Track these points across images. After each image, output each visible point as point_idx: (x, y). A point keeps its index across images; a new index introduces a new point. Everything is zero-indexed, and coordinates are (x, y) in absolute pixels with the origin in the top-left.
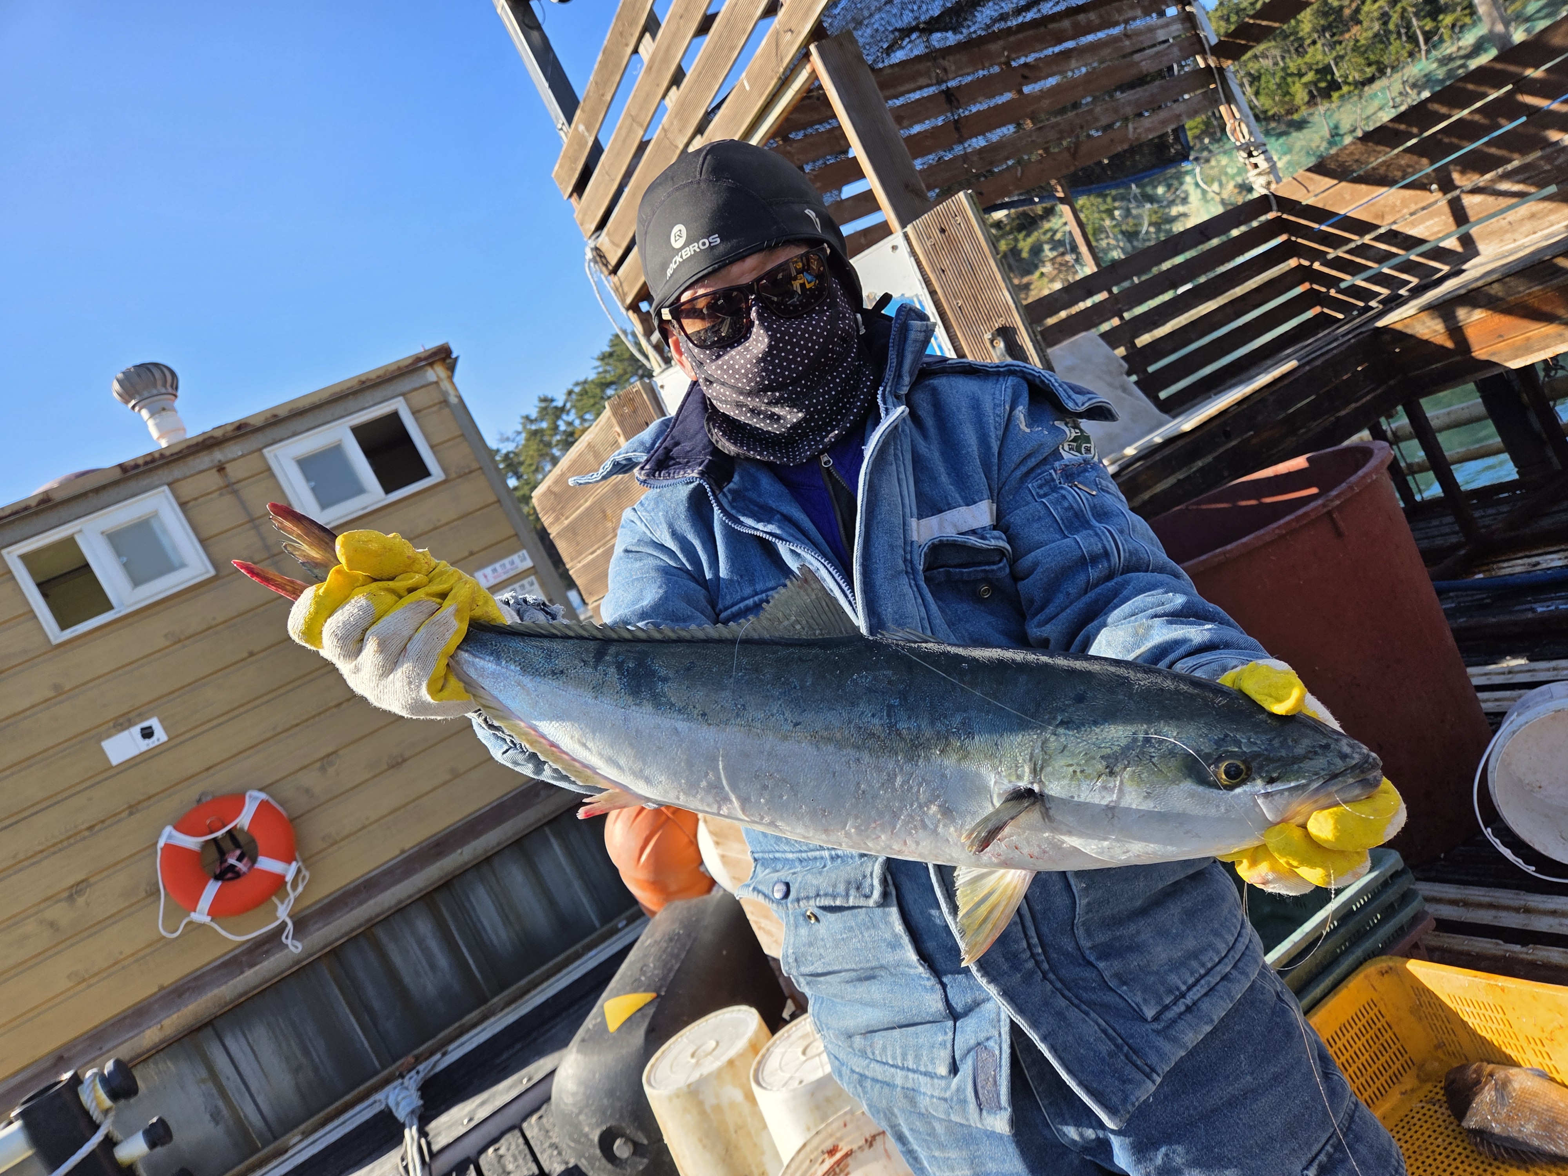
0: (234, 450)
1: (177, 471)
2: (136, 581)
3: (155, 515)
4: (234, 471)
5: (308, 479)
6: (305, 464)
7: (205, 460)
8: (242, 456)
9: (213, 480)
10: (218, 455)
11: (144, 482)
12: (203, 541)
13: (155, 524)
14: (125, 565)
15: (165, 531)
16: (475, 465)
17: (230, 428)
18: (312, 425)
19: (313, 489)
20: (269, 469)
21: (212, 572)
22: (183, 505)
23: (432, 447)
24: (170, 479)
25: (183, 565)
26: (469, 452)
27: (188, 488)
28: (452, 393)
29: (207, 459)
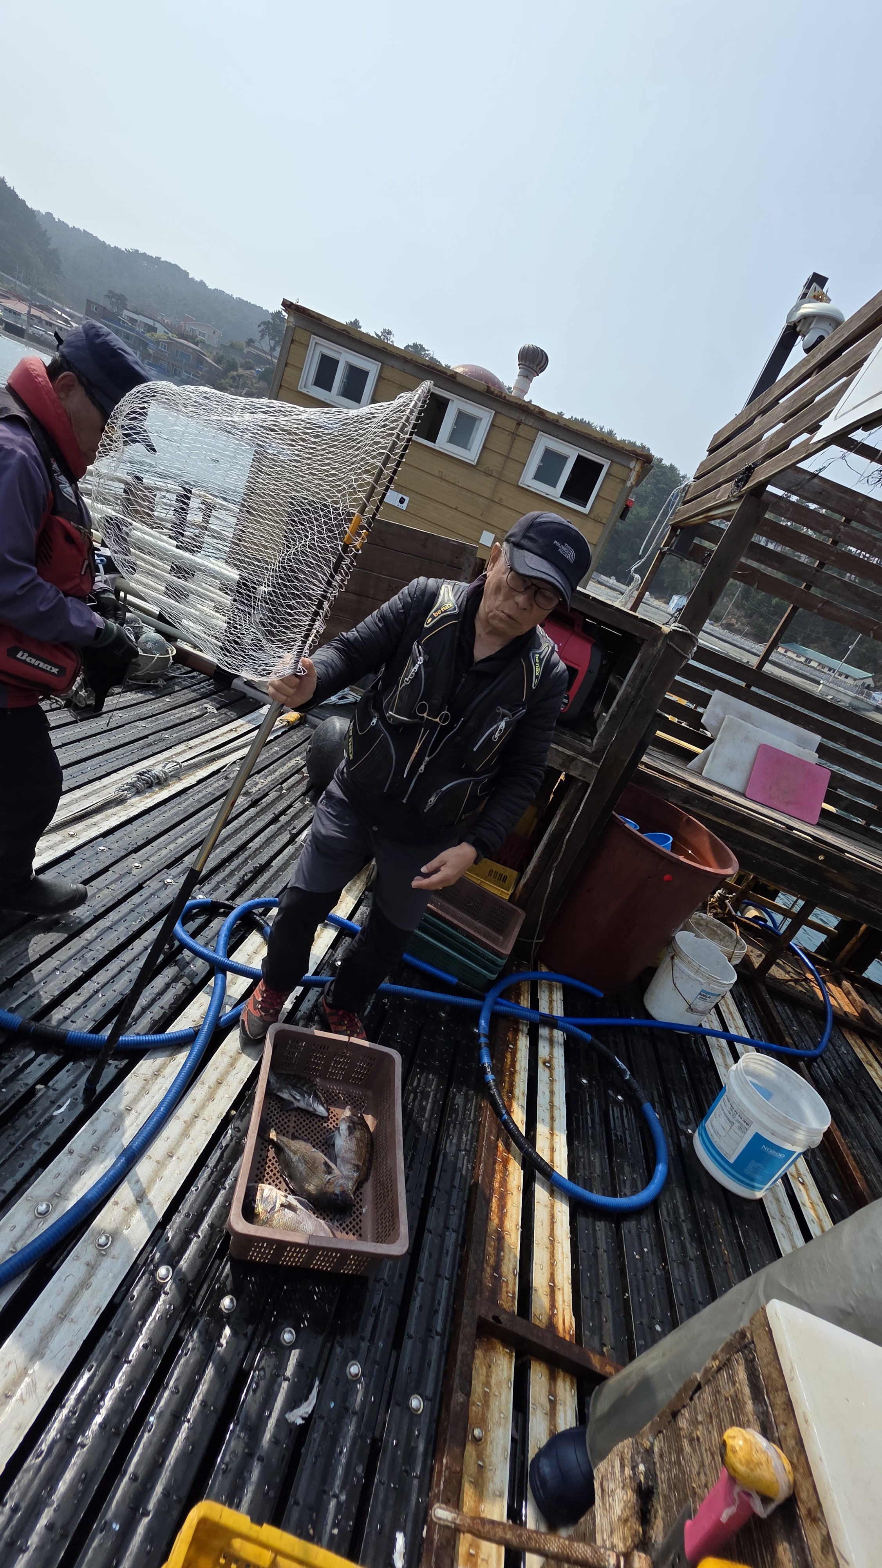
0: (530, 421)
1: (504, 410)
2: (451, 440)
3: (481, 419)
4: (523, 431)
5: (542, 461)
6: (548, 452)
7: (516, 415)
8: (531, 426)
9: (511, 425)
10: (523, 418)
11: (489, 402)
12: (484, 447)
13: (477, 422)
14: (454, 430)
15: (477, 430)
16: (604, 521)
17: (537, 410)
18: (566, 439)
19: (540, 467)
20: (534, 442)
21: (475, 464)
22: (493, 425)
23: (597, 496)
24: (499, 410)
25: (470, 450)
26: (609, 512)
27: (501, 420)
28: (632, 480)
29: (518, 415)
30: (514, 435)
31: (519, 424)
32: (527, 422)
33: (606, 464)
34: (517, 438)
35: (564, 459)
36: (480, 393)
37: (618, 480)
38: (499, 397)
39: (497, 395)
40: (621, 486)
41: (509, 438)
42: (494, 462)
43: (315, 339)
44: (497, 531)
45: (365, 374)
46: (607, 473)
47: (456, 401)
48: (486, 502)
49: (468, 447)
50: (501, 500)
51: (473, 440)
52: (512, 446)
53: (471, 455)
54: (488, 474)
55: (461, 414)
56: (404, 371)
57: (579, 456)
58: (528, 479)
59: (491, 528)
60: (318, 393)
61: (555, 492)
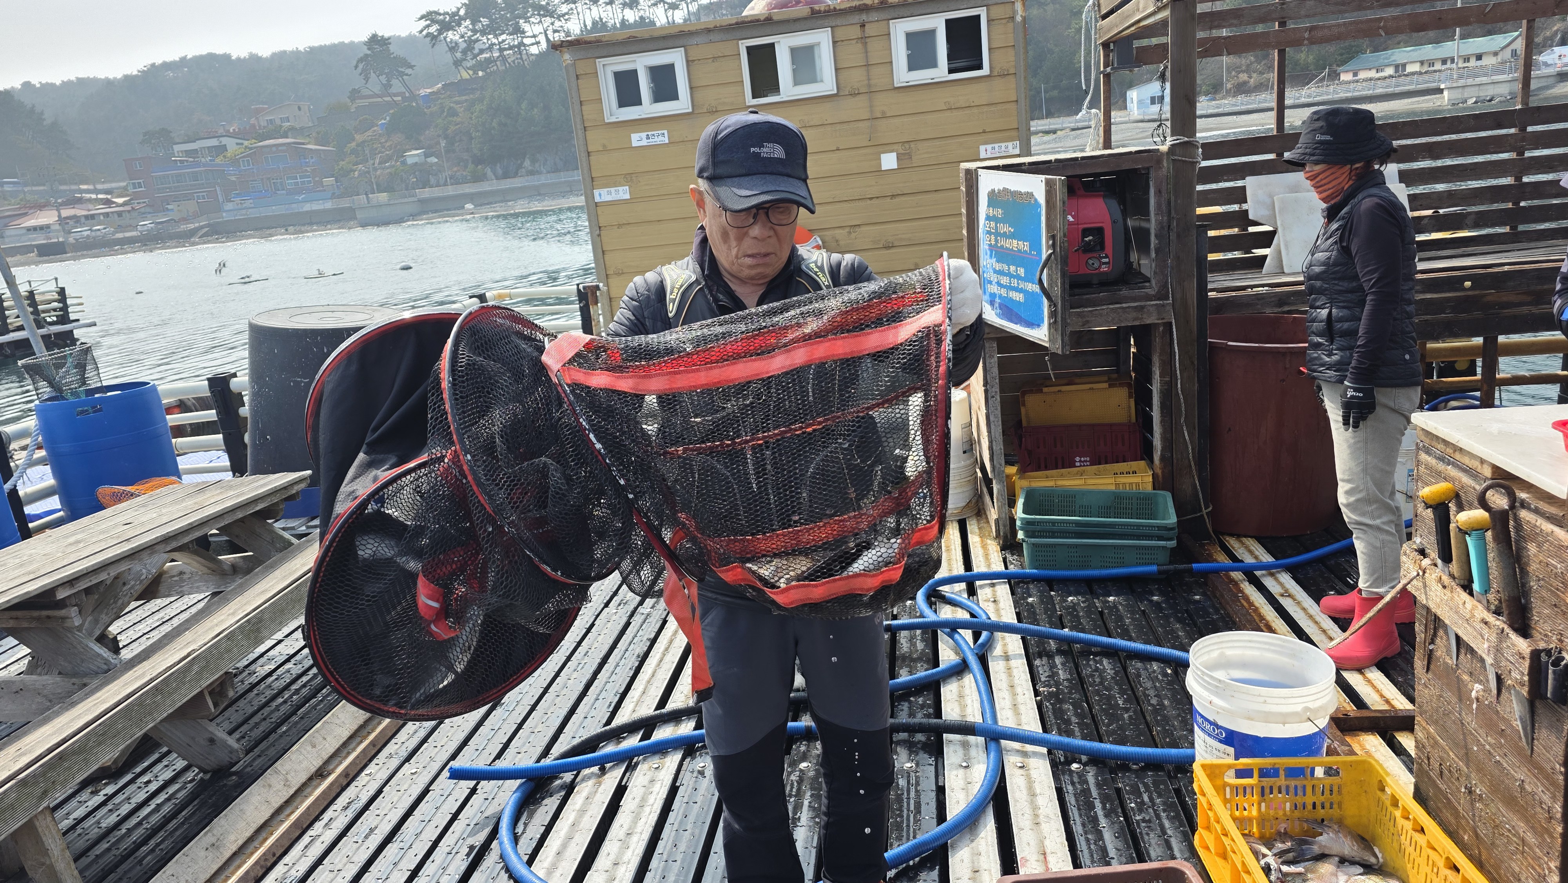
0: (874, 16)
1: (839, 21)
3: (819, 44)
4: (870, 30)
5: (908, 49)
7: (856, 18)
8: (877, 21)
9: (855, 32)
10: (864, 17)
11: (820, 22)
12: (837, 70)
13: (816, 49)
14: (794, 70)
15: (820, 57)
16: (1012, 71)
18: (924, 12)
19: (908, 56)
21: (835, 92)
22: (835, 43)
23: (990, 49)
24: (834, 24)
25: (822, 81)
26: (1013, 59)
27: (841, 33)
28: (1020, 12)
29: (857, 17)
30: (863, 40)
31: (863, 26)
32: (871, 19)
33: (983, 13)
34: (868, 40)
35: (931, 34)
36: (805, 19)
37: (1004, 21)
38: (829, 12)
39: (825, 12)
40: (1011, 25)
41: (860, 45)
42: (856, 78)
43: (600, 62)
44: (895, 147)
45: (670, 68)
46: (989, 21)
47: (782, 41)
48: (867, 123)
49: (819, 79)
50: (883, 112)
51: (821, 69)
52: (866, 52)
53: (827, 84)
54: (853, 95)
55: (794, 52)
56: (711, 42)
57: (947, 21)
58: (903, 75)
59: (887, 147)
60: (631, 113)
61: (941, 71)
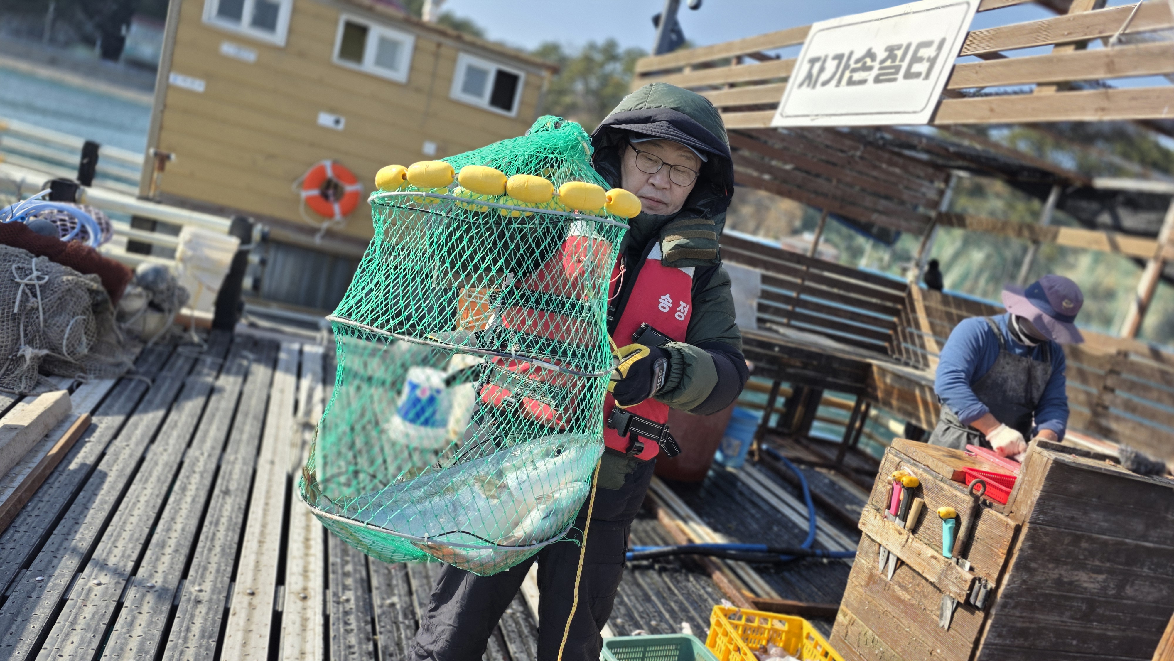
0: (449, 42)
1: (423, 34)
2: (377, 63)
3: (402, 43)
4: (443, 51)
5: (466, 77)
6: (470, 69)
8: (451, 47)
9: (432, 47)
10: (442, 40)
11: (409, 28)
12: (411, 67)
13: (399, 47)
14: (379, 54)
15: (401, 53)
18: (485, 56)
19: (465, 81)
20: (456, 61)
21: (404, 83)
22: (415, 49)
23: (520, 102)
24: (419, 34)
25: (397, 70)
27: (422, 43)
28: (545, 87)
29: (437, 37)
31: (439, 45)
32: (446, 43)
33: (522, 75)
34: (439, 57)
35: (484, 73)
36: (400, 21)
37: (534, 87)
38: (421, 24)
39: (418, 23)
40: (538, 92)
41: (433, 58)
42: (424, 80)
44: (437, 140)
46: (525, 83)
47: (376, 28)
48: (422, 116)
49: (395, 68)
50: (436, 113)
51: (399, 61)
52: (436, 65)
53: (401, 74)
54: (418, 90)
55: (383, 41)
57: (498, 70)
58: (457, 92)
59: (431, 138)
60: (228, 25)
61: (484, 101)
